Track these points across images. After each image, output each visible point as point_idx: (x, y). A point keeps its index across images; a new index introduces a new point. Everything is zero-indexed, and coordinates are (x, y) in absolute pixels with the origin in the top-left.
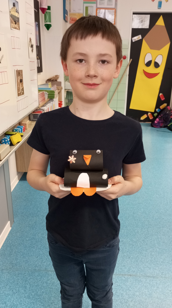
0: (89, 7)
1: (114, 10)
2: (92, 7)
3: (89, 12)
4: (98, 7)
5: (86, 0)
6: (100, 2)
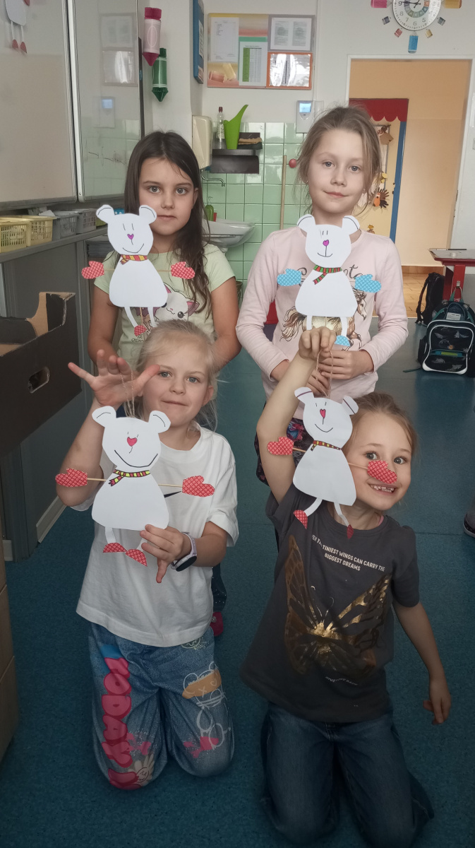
0: (251, 50)
1: (309, 55)
2: (257, 50)
3: (252, 60)
4: (271, 48)
5: (245, 34)
6: (276, 38)
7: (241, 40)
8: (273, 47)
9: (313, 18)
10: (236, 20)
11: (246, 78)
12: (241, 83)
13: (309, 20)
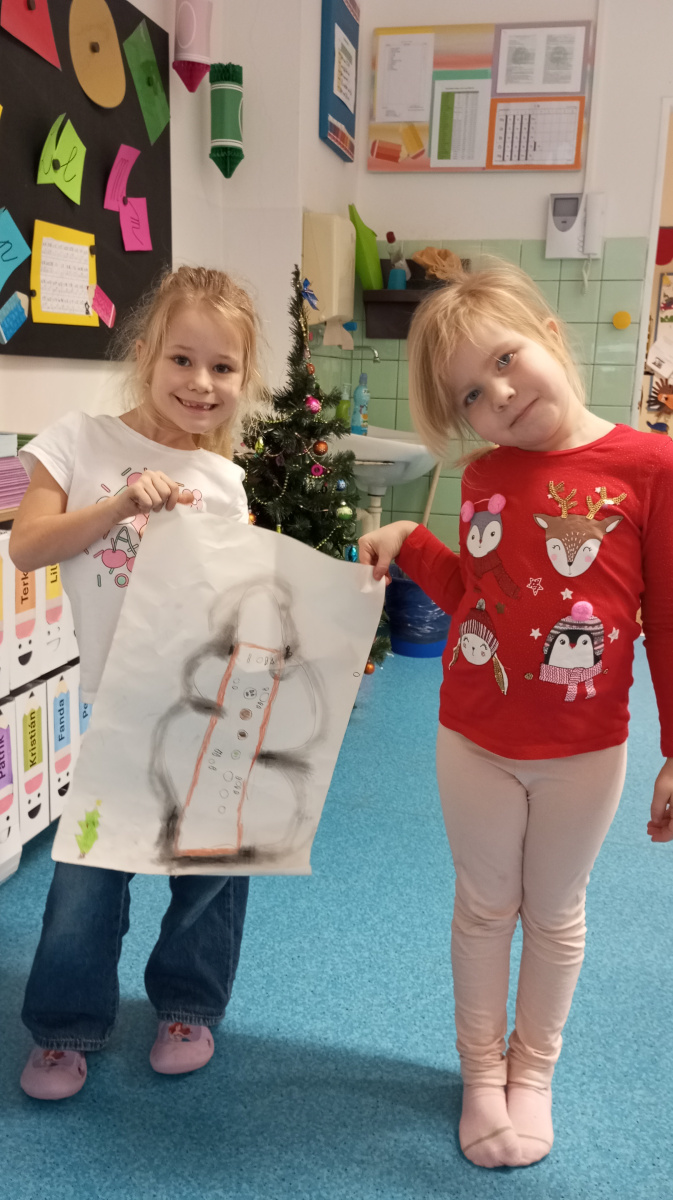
0: (457, 96)
1: (577, 104)
2: (470, 95)
3: (458, 116)
4: (499, 91)
5: (447, 64)
6: (509, 71)
7: (437, 76)
8: (502, 88)
9: (590, 26)
10: (429, 38)
11: (444, 153)
12: (435, 162)
13: (580, 32)
